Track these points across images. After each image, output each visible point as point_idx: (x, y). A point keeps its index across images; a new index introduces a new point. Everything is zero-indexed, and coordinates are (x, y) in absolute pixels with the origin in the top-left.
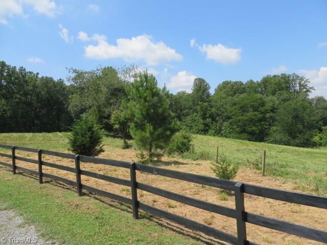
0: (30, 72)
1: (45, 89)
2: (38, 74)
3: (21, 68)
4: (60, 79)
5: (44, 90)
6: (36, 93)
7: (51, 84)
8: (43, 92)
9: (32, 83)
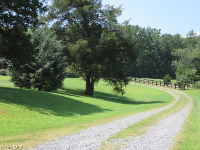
0: (154, 29)
1: (165, 45)
2: (160, 30)
3: (148, 28)
4: (178, 34)
5: (163, 46)
6: (158, 47)
7: (170, 40)
8: (163, 48)
9: (155, 40)
